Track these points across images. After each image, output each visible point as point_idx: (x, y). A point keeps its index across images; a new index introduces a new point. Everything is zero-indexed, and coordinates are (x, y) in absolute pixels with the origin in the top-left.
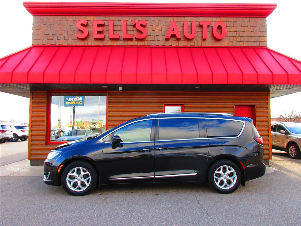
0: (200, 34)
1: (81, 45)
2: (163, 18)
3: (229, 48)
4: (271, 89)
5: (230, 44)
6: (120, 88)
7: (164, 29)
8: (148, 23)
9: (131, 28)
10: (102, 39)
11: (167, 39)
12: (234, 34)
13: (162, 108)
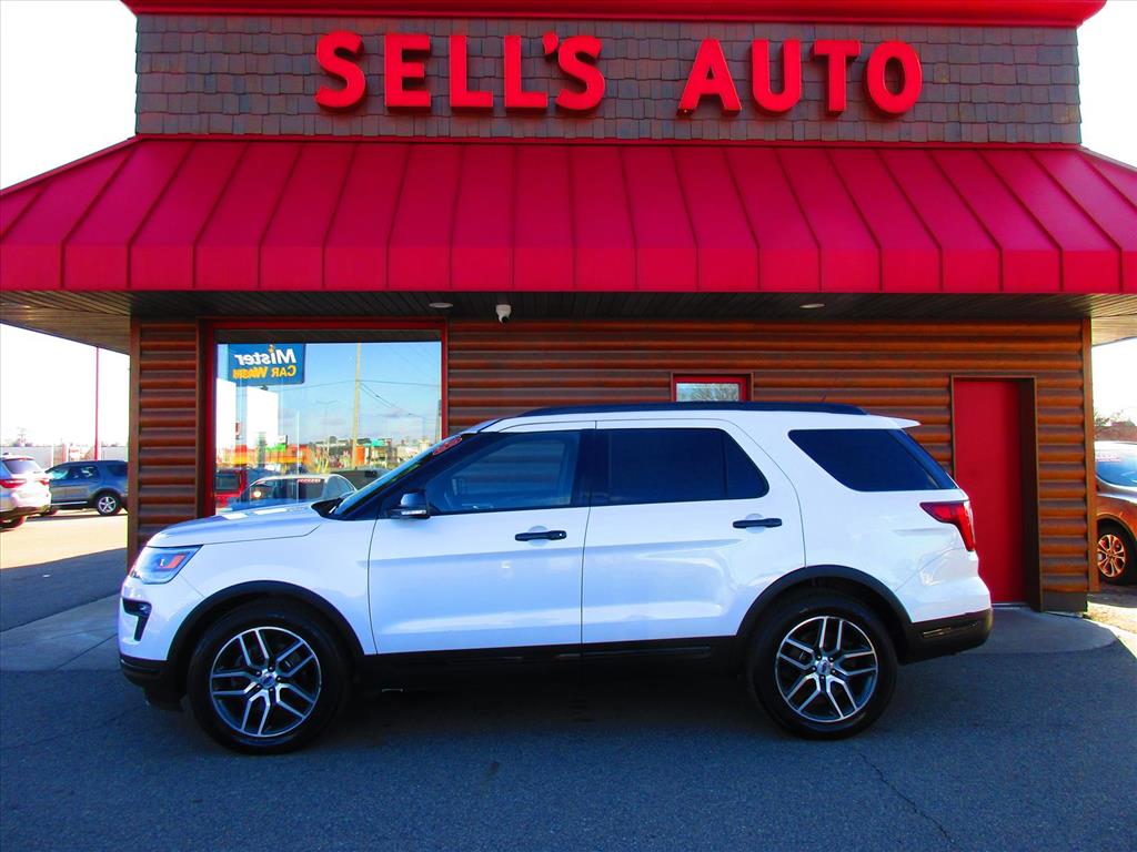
0: (813, 92)
1: (335, 134)
2: (666, 26)
3: (931, 149)
4: (1094, 313)
5: (933, 134)
6: (503, 311)
7: (671, 70)
8: (609, 48)
9: (537, 68)
10: (424, 112)
11: (683, 115)
12: (952, 93)
13: (667, 389)
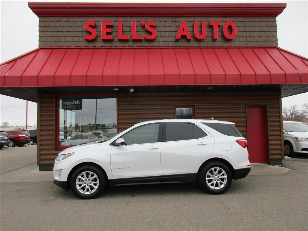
0: (210, 34)
1: (89, 46)
2: (172, 18)
3: (239, 48)
4: (282, 89)
5: (240, 44)
6: (132, 90)
7: (174, 29)
8: (157, 24)
9: (140, 29)
10: (111, 41)
11: (177, 40)
12: (244, 34)
13: (174, 110)
